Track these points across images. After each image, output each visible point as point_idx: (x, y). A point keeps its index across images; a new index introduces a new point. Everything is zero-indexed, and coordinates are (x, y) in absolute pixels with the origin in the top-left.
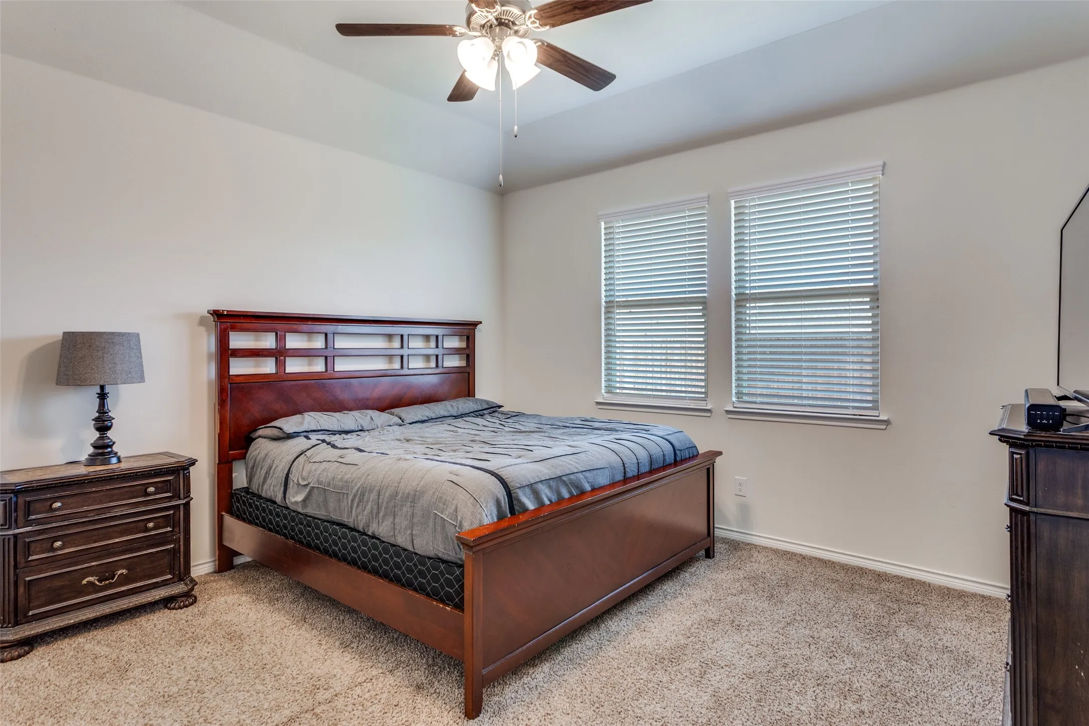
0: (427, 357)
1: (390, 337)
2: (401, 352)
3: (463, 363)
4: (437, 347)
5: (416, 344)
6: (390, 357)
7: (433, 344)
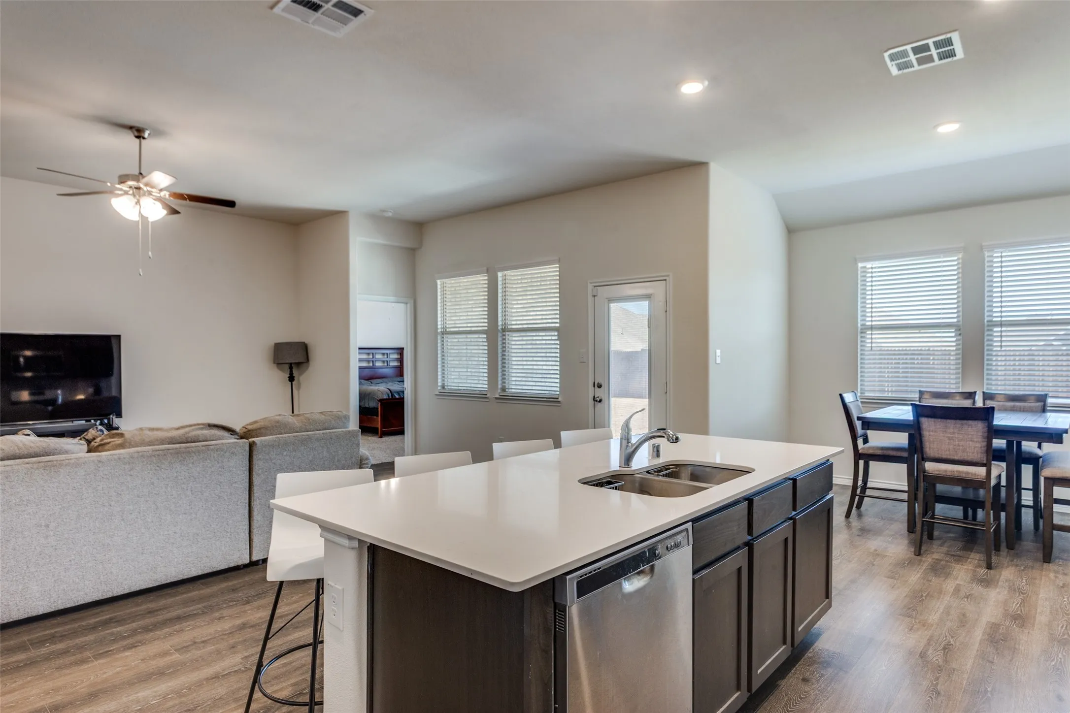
0: (383, 362)
1: (368, 354)
2: (373, 360)
3: (399, 364)
4: (387, 357)
5: (379, 356)
6: (369, 361)
7: (386, 356)
